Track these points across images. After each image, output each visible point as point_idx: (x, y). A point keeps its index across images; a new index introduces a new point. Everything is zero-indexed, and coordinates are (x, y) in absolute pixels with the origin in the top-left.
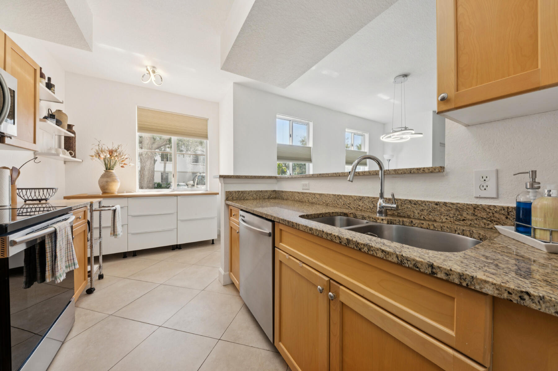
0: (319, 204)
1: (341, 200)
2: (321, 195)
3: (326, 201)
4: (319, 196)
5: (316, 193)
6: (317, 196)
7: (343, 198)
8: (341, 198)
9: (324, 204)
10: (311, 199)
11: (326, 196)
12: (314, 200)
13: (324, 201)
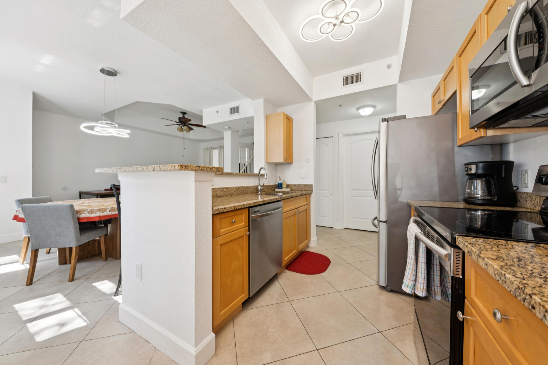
0: (225, 196)
1: (239, 190)
2: (227, 188)
3: (231, 192)
4: (226, 189)
5: (223, 188)
6: (224, 190)
7: (241, 188)
8: (240, 189)
9: (230, 195)
10: (218, 193)
11: (231, 189)
12: (221, 193)
13: (230, 193)
